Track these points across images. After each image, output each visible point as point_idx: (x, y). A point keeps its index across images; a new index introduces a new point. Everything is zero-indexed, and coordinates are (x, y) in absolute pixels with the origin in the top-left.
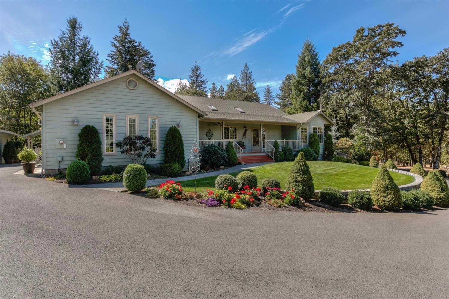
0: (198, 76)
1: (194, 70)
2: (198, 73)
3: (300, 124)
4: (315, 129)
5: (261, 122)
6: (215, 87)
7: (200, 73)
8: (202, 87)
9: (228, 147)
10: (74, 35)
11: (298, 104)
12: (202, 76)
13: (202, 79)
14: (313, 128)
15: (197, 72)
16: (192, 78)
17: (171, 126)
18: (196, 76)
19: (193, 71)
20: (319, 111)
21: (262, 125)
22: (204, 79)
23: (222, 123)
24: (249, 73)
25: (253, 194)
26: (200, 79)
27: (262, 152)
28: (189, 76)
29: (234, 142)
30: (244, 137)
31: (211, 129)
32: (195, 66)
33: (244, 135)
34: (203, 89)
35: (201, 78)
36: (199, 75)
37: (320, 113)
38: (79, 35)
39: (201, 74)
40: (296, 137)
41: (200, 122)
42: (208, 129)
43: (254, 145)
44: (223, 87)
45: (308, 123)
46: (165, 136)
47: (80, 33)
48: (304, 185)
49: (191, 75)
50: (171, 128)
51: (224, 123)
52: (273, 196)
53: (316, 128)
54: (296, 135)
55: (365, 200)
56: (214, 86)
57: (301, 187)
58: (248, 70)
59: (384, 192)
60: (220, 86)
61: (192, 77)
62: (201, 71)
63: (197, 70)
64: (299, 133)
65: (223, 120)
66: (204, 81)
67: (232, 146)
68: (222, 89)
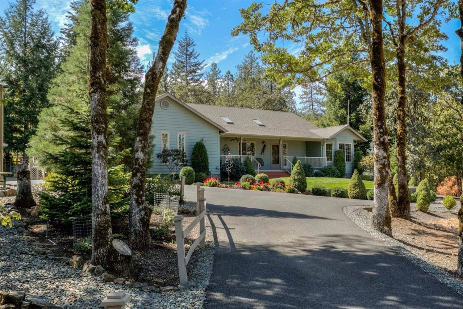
1: (184, 44)
2: (190, 50)
3: (324, 139)
4: (342, 146)
5: (281, 138)
6: (217, 70)
7: (193, 51)
8: (197, 73)
9: (246, 161)
10: (26, 8)
11: (332, 114)
12: (196, 56)
13: (196, 60)
14: (339, 144)
15: (188, 48)
16: (179, 58)
17: (198, 141)
18: (187, 55)
19: (182, 47)
20: (346, 125)
21: (281, 140)
22: (199, 59)
23: (240, 138)
25: (265, 186)
26: (193, 61)
27: (282, 169)
28: (174, 55)
29: (252, 158)
30: (263, 153)
31: (227, 144)
32: (184, 37)
33: (263, 151)
34: (198, 77)
35: (196, 58)
36: (191, 54)
37: (347, 128)
38: (32, 8)
39: (195, 52)
40: (321, 154)
41: (221, 137)
42: (224, 144)
43: (273, 163)
44: (231, 73)
45: (333, 138)
46: (192, 150)
47: (33, 5)
48: (299, 182)
49: (178, 52)
50: (197, 143)
51: (242, 139)
52: (278, 187)
53: (344, 145)
54: (321, 152)
55: (340, 192)
56: (215, 69)
57: (297, 183)
59: (354, 188)
60: (227, 71)
61: (179, 56)
62: (195, 47)
63: (188, 45)
64: (324, 149)
65: (241, 136)
66: (200, 64)
67: (250, 161)
68: (230, 77)
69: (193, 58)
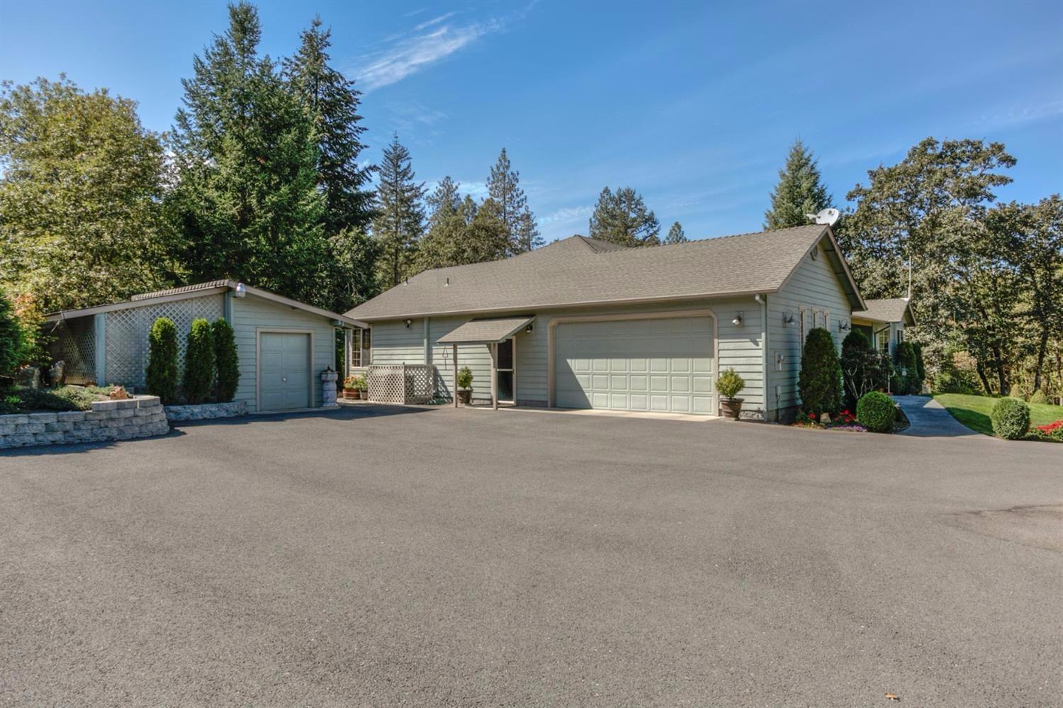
0: (405, 173)
1: (392, 156)
2: (404, 165)
3: (888, 323)
7: (409, 166)
12: (409, 175)
13: (410, 183)
14: (897, 331)
15: (400, 162)
16: (386, 178)
18: (397, 173)
19: (391, 160)
20: (905, 299)
22: (416, 181)
24: (512, 173)
26: (406, 182)
32: (393, 145)
35: (409, 179)
39: (410, 169)
58: (508, 167)
61: (385, 174)
62: (411, 160)
63: (399, 157)
66: (418, 188)
69: (406, 178)
